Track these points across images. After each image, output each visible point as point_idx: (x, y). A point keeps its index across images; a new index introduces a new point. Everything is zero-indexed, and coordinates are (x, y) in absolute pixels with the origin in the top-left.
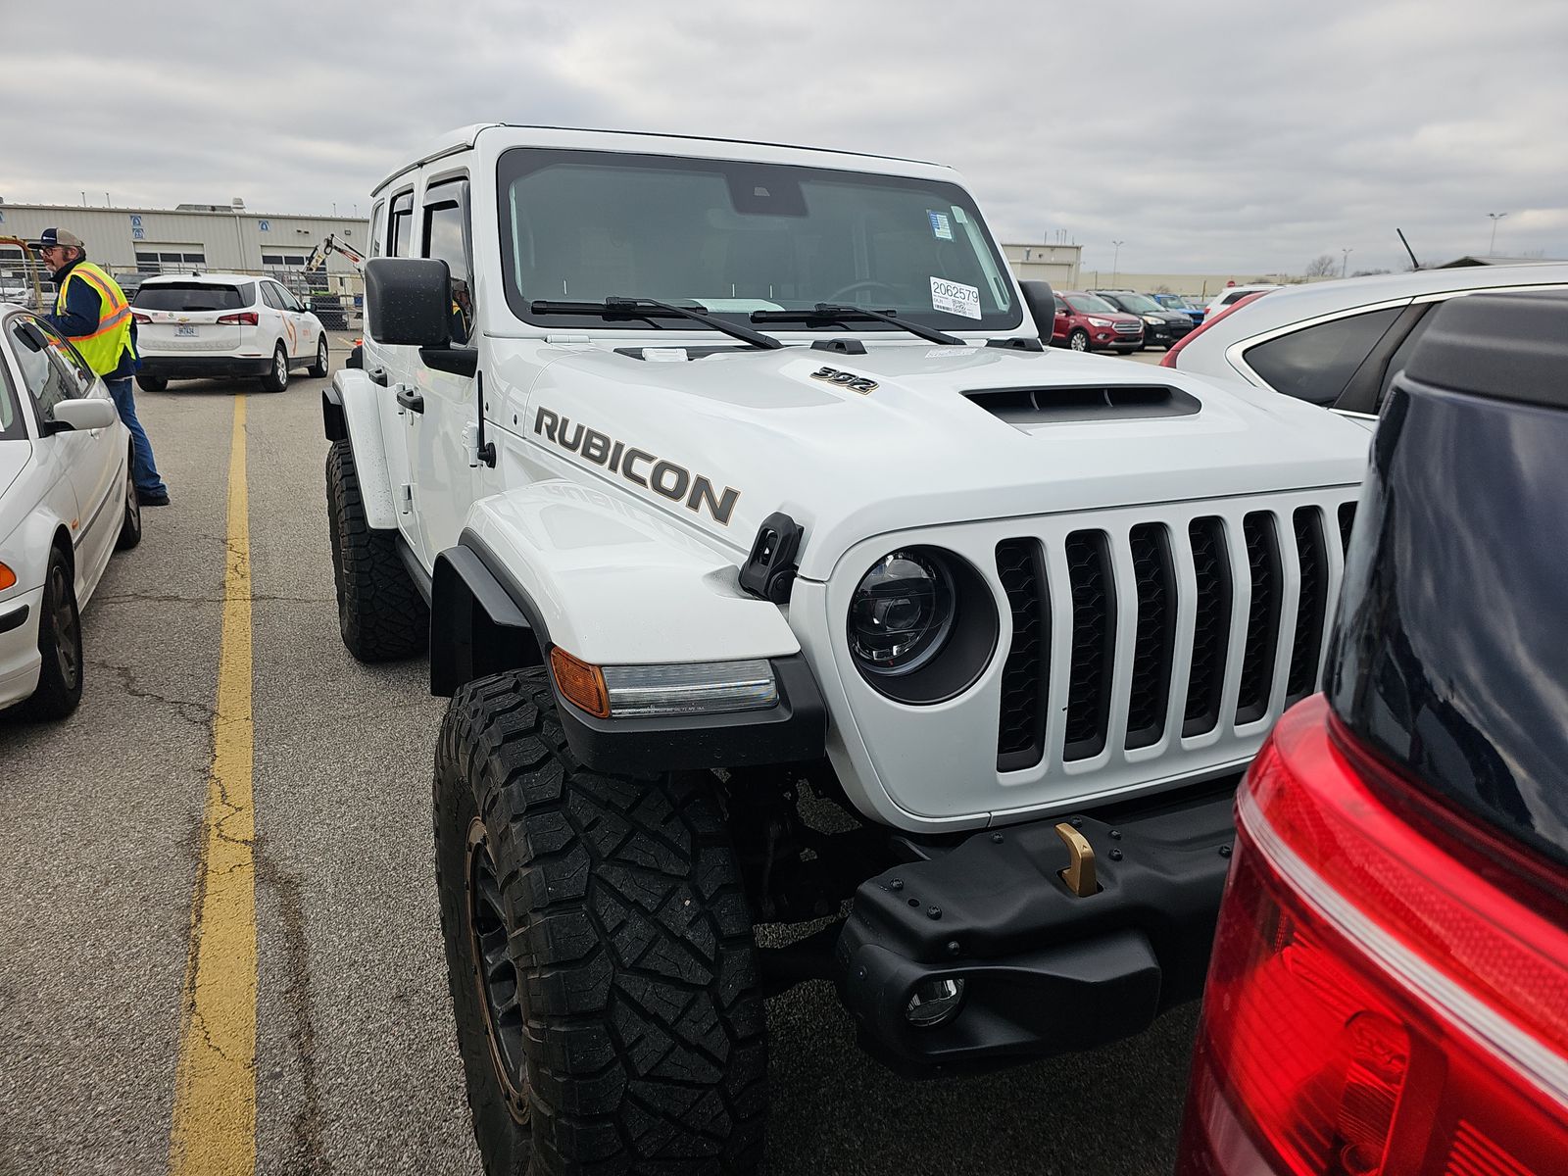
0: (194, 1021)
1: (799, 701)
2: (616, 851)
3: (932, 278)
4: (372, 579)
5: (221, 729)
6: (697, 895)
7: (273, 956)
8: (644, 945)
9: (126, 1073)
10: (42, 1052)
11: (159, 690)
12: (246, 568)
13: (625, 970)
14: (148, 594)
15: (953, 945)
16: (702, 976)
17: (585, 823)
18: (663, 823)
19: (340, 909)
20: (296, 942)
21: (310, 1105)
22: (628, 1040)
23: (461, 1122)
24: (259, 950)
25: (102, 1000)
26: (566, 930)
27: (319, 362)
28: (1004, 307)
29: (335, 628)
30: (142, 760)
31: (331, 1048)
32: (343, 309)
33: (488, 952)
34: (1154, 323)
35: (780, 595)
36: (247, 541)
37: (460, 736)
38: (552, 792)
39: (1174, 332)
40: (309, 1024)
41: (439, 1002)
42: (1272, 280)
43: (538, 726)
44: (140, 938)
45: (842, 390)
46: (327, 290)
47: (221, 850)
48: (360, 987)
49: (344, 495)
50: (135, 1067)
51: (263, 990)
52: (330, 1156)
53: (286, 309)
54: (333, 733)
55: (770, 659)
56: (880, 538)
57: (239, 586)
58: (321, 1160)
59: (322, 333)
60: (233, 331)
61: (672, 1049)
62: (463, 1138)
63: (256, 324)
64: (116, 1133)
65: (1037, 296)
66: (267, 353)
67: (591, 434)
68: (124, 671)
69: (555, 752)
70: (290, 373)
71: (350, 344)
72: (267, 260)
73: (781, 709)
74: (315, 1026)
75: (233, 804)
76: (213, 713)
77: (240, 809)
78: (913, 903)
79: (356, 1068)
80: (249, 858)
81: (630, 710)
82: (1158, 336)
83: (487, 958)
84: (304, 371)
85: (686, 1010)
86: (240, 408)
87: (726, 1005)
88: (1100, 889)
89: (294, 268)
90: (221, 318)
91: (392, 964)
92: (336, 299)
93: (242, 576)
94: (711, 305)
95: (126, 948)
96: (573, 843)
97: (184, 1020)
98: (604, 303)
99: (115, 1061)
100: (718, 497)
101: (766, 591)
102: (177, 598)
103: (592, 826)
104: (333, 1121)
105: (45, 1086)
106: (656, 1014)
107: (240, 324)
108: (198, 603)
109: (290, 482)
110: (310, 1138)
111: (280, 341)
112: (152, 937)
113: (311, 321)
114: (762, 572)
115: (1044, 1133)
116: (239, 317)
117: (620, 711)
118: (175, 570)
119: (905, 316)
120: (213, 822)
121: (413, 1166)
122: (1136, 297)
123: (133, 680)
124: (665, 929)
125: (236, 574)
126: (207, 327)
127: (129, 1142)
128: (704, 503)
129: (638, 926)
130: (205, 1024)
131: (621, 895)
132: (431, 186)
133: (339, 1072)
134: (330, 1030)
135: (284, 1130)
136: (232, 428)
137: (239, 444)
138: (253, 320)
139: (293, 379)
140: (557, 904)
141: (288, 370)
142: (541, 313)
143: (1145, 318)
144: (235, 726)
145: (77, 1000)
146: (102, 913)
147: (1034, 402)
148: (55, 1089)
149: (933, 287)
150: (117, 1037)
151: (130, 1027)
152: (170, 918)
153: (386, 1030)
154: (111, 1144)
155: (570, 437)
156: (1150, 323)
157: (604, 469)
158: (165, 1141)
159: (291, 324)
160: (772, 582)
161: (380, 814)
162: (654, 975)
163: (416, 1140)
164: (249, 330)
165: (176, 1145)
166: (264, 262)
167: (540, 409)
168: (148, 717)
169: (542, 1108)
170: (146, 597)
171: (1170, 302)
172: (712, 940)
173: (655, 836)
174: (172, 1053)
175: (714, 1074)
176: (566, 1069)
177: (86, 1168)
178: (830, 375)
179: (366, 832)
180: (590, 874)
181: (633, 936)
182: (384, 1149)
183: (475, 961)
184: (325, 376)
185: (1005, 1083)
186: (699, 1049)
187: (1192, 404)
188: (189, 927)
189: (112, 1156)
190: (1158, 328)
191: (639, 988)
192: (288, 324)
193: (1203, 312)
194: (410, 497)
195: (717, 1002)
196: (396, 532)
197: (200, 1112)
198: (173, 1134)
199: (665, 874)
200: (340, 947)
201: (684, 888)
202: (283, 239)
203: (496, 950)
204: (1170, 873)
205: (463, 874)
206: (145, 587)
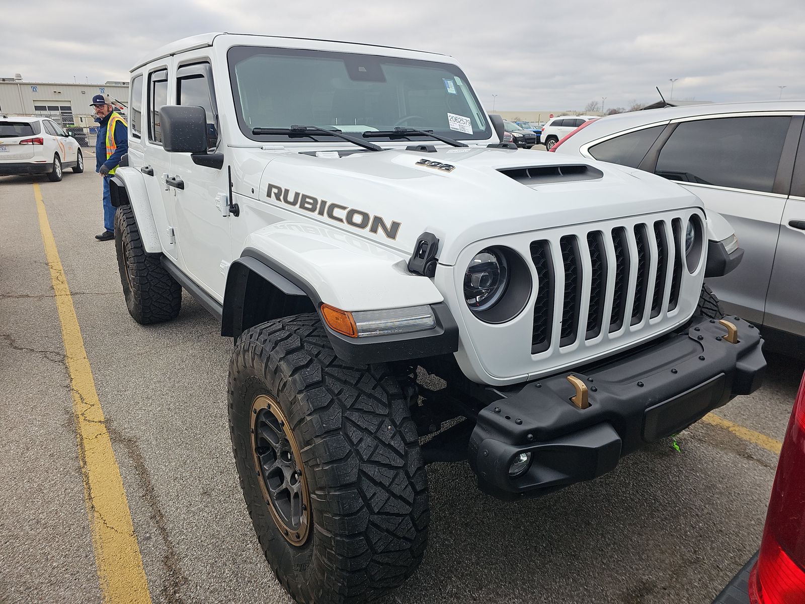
0: (96, 515)
1: (446, 325)
2: (353, 405)
3: (448, 114)
4: (148, 280)
5: (70, 363)
6: (393, 423)
7: (130, 479)
8: (372, 449)
9: (64, 545)
10: (14, 539)
11: (30, 346)
12: (63, 278)
13: (364, 462)
14: (10, 295)
15: (530, 436)
16: (399, 462)
17: (336, 392)
18: (373, 389)
19: (161, 452)
20: (141, 470)
21: (170, 550)
22: (369, 496)
23: (251, 551)
24: (122, 476)
25: (41, 509)
26: (334, 445)
27: (78, 164)
28: (482, 128)
29: (124, 308)
30: (30, 383)
31: (174, 522)
32: (85, 135)
33: (264, 464)
34: (518, 136)
35: (431, 274)
36: (60, 263)
37: (255, 354)
38: (317, 377)
39: (527, 140)
40: (159, 511)
41: (226, 493)
42: (569, 114)
43: (302, 347)
44: (54, 475)
45: (436, 170)
46: (73, 124)
47: (88, 427)
48: (182, 490)
49: (129, 235)
50: (69, 541)
51: (130, 496)
52: (187, 575)
53: (58, 135)
54: (134, 363)
55: (430, 305)
56: (475, 244)
57: (62, 288)
58: (182, 577)
59: (79, 148)
60: (29, 148)
61: (389, 499)
62: (254, 558)
63: (42, 144)
64: (66, 576)
65: (496, 123)
66: (50, 160)
67: (304, 197)
68: (8, 337)
69: (314, 358)
70: (63, 171)
71: (92, 154)
72: (37, 108)
73: (438, 328)
74: (163, 512)
75: (88, 403)
76: (65, 356)
77: (93, 405)
78: (508, 418)
79: (190, 530)
80: (105, 430)
81: (367, 333)
82: (519, 142)
83: (265, 466)
84: (70, 169)
85: (394, 479)
86: (37, 190)
87: (411, 475)
88: (590, 405)
89: (53, 112)
90: (22, 141)
91: (197, 477)
92: (81, 129)
93: (62, 282)
94: (344, 129)
95: (48, 481)
96: (332, 402)
97: (90, 516)
98: (290, 128)
99: (57, 540)
100: (389, 225)
101: (424, 272)
102: (28, 296)
103: (340, 393)
104: (184, 557)
105: (20, 556)
106: (381, 482)
107: (33, 144)
108: (40, 298)
109: (76, 231)
110: (174, 567)
111: (56, 153)
112: (61, 475)
113: (72, 141)
114: (421, 263)
115: (538, 527)
116: (32, 141)
117: (363, 334)
118: (22, 281)
119: (438, 133)
120: (79, 413)
121: (232, 575)
122: (508, 123)
123: (14, 341)
124: (381, 441)
125: (58, 281)
126: (14, 146)
127: (75, 580)
128: (380, 230)
129: (369, 441)
130: (102, 516)
131: (358, 426)
132: (180, 67)
133: (181, 533)
134: (172, 513)
135: (159, 565)
136: (35, 202)
137: (42, 210)
138: (40, 142)
139: (64, 174)
140: (329, 432)
141: (61, 169)
142: (258, 134)
143: (513, 133)
144: (79, 362)
145: (27, 511)
146: (29, 465)
147: (529, 175)
148: (26, 557)
149: (449, 118)
150: (54, 527)
151: (61, 521)
152: (68, 464)
153: (202, 510)
154: (66, 581)
155: (291, 198)
156: (516, 136)
157: (315, 214)
158: (95, 577)
159: (61, 143)
160: (427, 267)
161: (171, 403)
162: (378, 463)
163: (230, 562)
164: (38, 147)
165: (102, 578)
166: (36, 110)
167: (269, 184)
168: (28, 360)
169: (325, 533)
170: (10, 296)
171: (523, 126)
172: (403, 445)
173: (370, 396)
174: (88, 532)
175: (407, 509)
176: (340, 512)
177: (55, 595)
178: (426, 163)
179: (166, 412)
180: (342, 416)
181: (366, 445)
182: (214, 568)
183: (258, 469)
184: (82, 172)
185: (516, 506)
186: (401, 498)
187: (599, 174)
188: (80, 468)
189: (68, 588)
190: (519, 138)
191: (371, 470)
192: (60, 143)
193: (541, 130)
194: (174, 235)
195: (407, 474)
196: (162, 254)
197: (111, 560)
198: (99, 573)
199: (378, 414)
200: (166, 471)
201: (387, 420)
202: (46, 97)
203: (269, 462)
204: (617, 395)
205: (249, 425)
206: (8, 291)
